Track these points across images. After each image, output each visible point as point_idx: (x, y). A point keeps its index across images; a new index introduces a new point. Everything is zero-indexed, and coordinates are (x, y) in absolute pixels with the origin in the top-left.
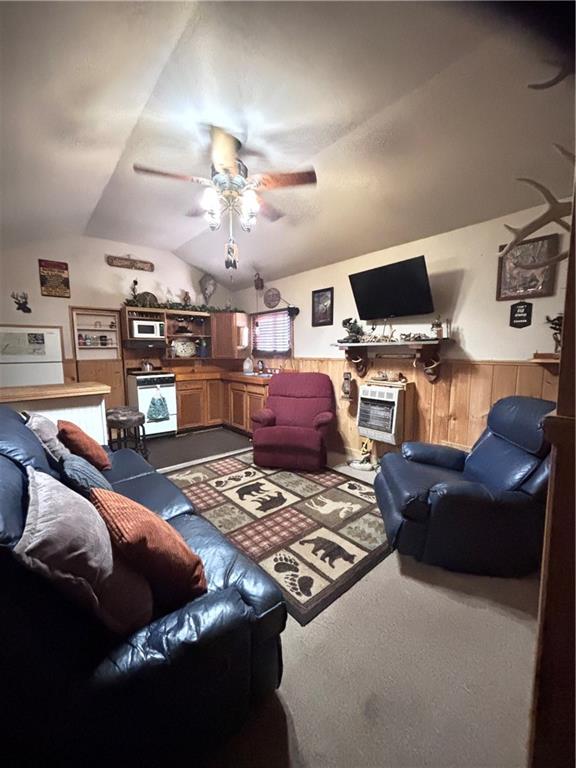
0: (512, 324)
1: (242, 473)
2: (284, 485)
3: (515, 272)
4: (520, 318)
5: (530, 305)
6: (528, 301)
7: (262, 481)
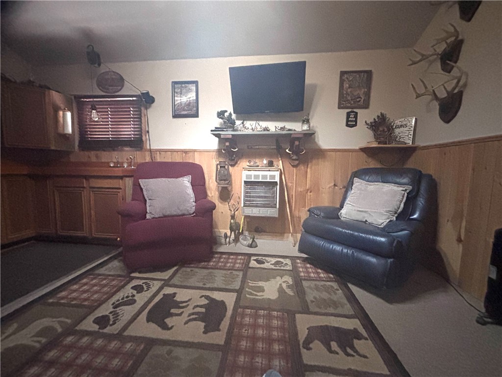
0: (348, 125)
1: (128, 291)
2: (201, 285)
3: (349, 90)
4: (351, 121)
5: (357, 113)
6: (355, 110)
7: (168, 291)
